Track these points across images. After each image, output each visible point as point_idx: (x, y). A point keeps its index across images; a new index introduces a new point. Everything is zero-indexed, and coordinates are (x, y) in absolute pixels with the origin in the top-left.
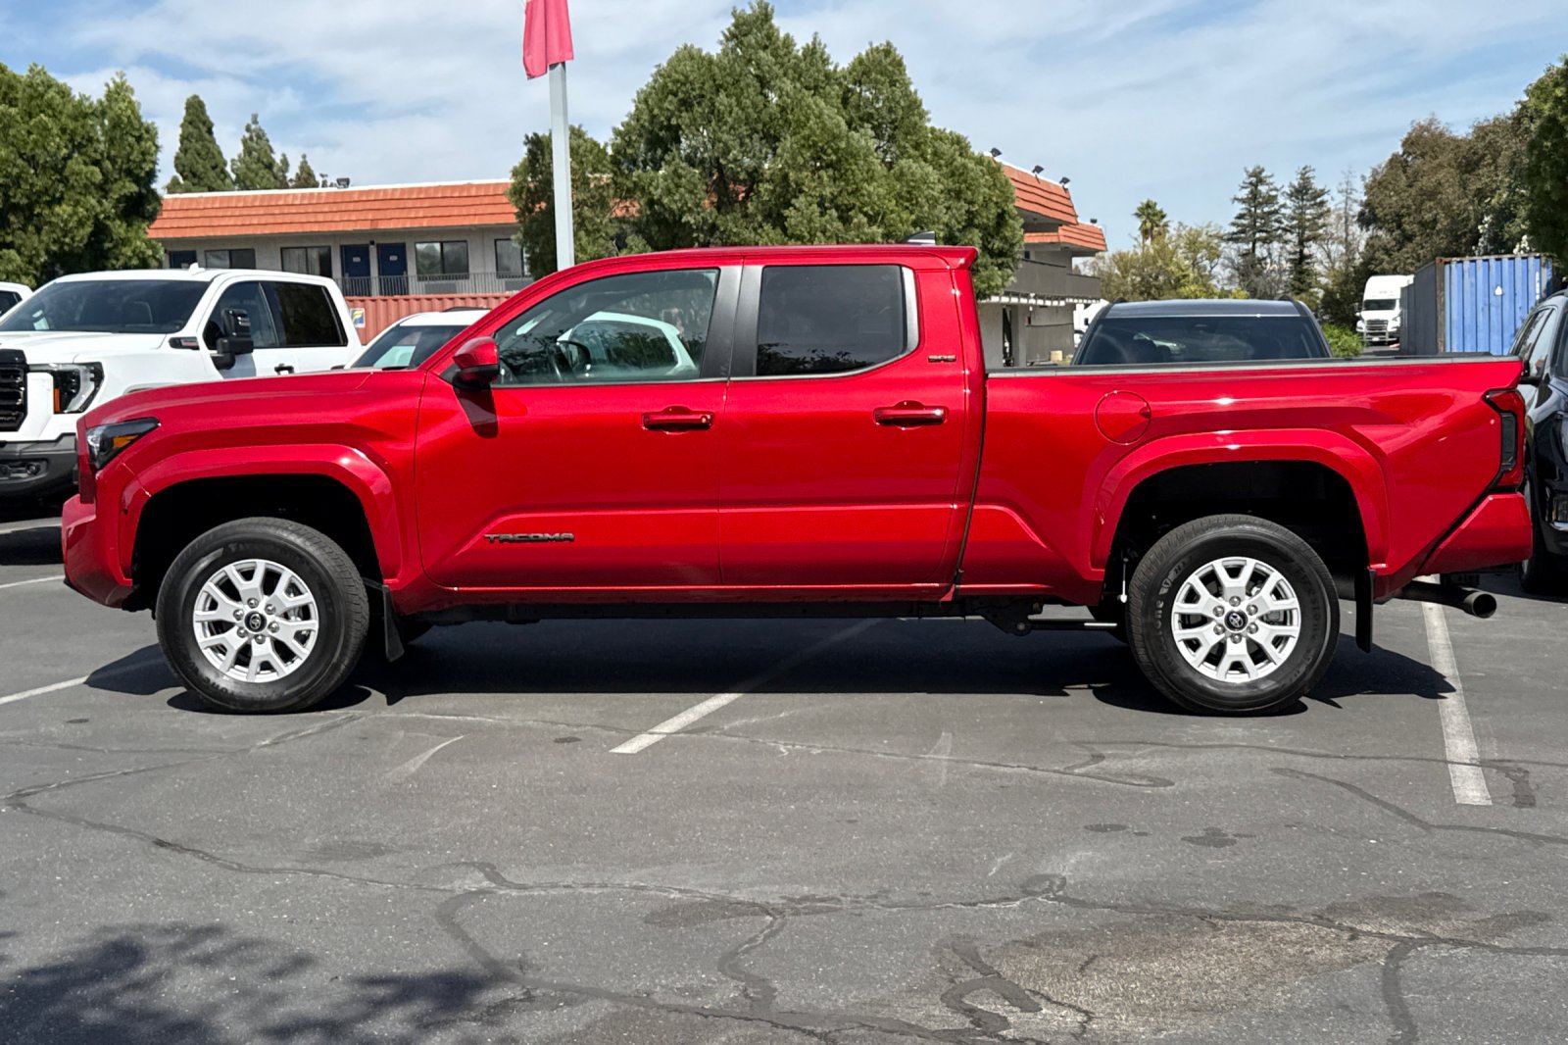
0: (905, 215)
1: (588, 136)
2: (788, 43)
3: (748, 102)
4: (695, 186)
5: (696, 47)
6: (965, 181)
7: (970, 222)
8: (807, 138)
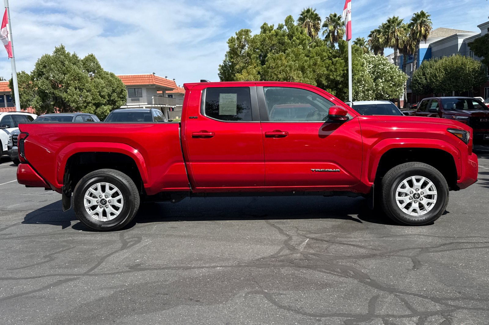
0: (95, 90)
1: (26, 73)
2: (68, 54)
3: (58, 66)
4: (48, 84)
5: (49, 54)
6: (111, 83)
7: (114, 91)
8: (71, 74)
